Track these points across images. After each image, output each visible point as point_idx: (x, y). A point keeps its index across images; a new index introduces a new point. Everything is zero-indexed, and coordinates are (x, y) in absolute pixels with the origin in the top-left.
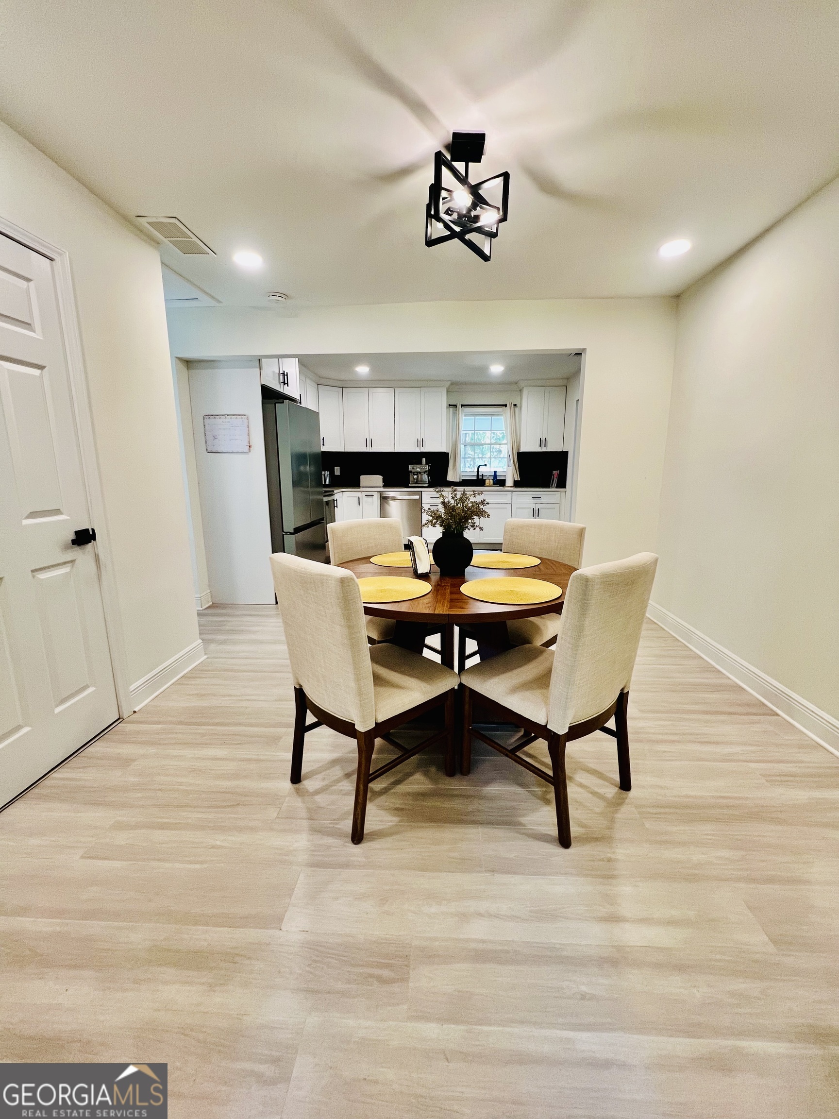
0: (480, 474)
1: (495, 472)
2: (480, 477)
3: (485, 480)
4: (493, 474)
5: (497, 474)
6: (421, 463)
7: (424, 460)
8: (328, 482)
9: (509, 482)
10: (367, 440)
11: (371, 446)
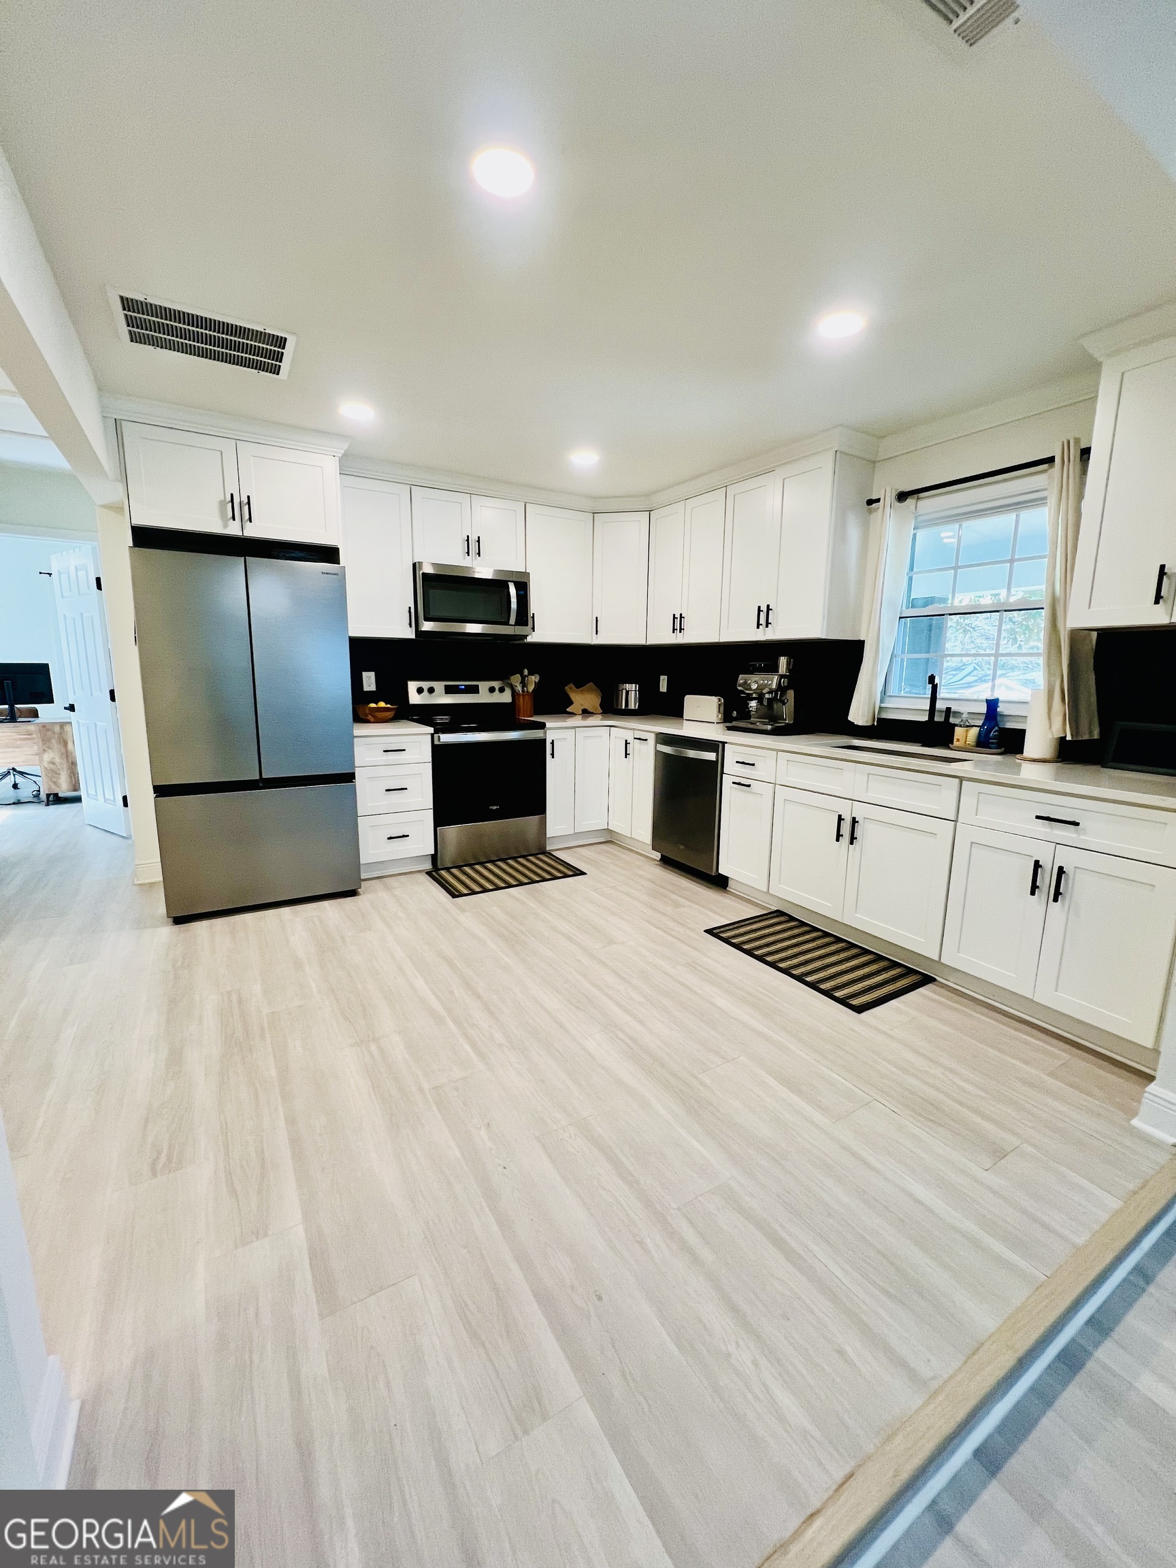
0: (940, 705)
1: (992, 705)
2: (939, 718)
3: (955, 725)
4: (983, 709)
5: (1001, 709)
6: (774, 669)
7: (783, 661)
8: (633, 705)
9: (1038, 742)
10: (674, 617)
11: (681, 629)
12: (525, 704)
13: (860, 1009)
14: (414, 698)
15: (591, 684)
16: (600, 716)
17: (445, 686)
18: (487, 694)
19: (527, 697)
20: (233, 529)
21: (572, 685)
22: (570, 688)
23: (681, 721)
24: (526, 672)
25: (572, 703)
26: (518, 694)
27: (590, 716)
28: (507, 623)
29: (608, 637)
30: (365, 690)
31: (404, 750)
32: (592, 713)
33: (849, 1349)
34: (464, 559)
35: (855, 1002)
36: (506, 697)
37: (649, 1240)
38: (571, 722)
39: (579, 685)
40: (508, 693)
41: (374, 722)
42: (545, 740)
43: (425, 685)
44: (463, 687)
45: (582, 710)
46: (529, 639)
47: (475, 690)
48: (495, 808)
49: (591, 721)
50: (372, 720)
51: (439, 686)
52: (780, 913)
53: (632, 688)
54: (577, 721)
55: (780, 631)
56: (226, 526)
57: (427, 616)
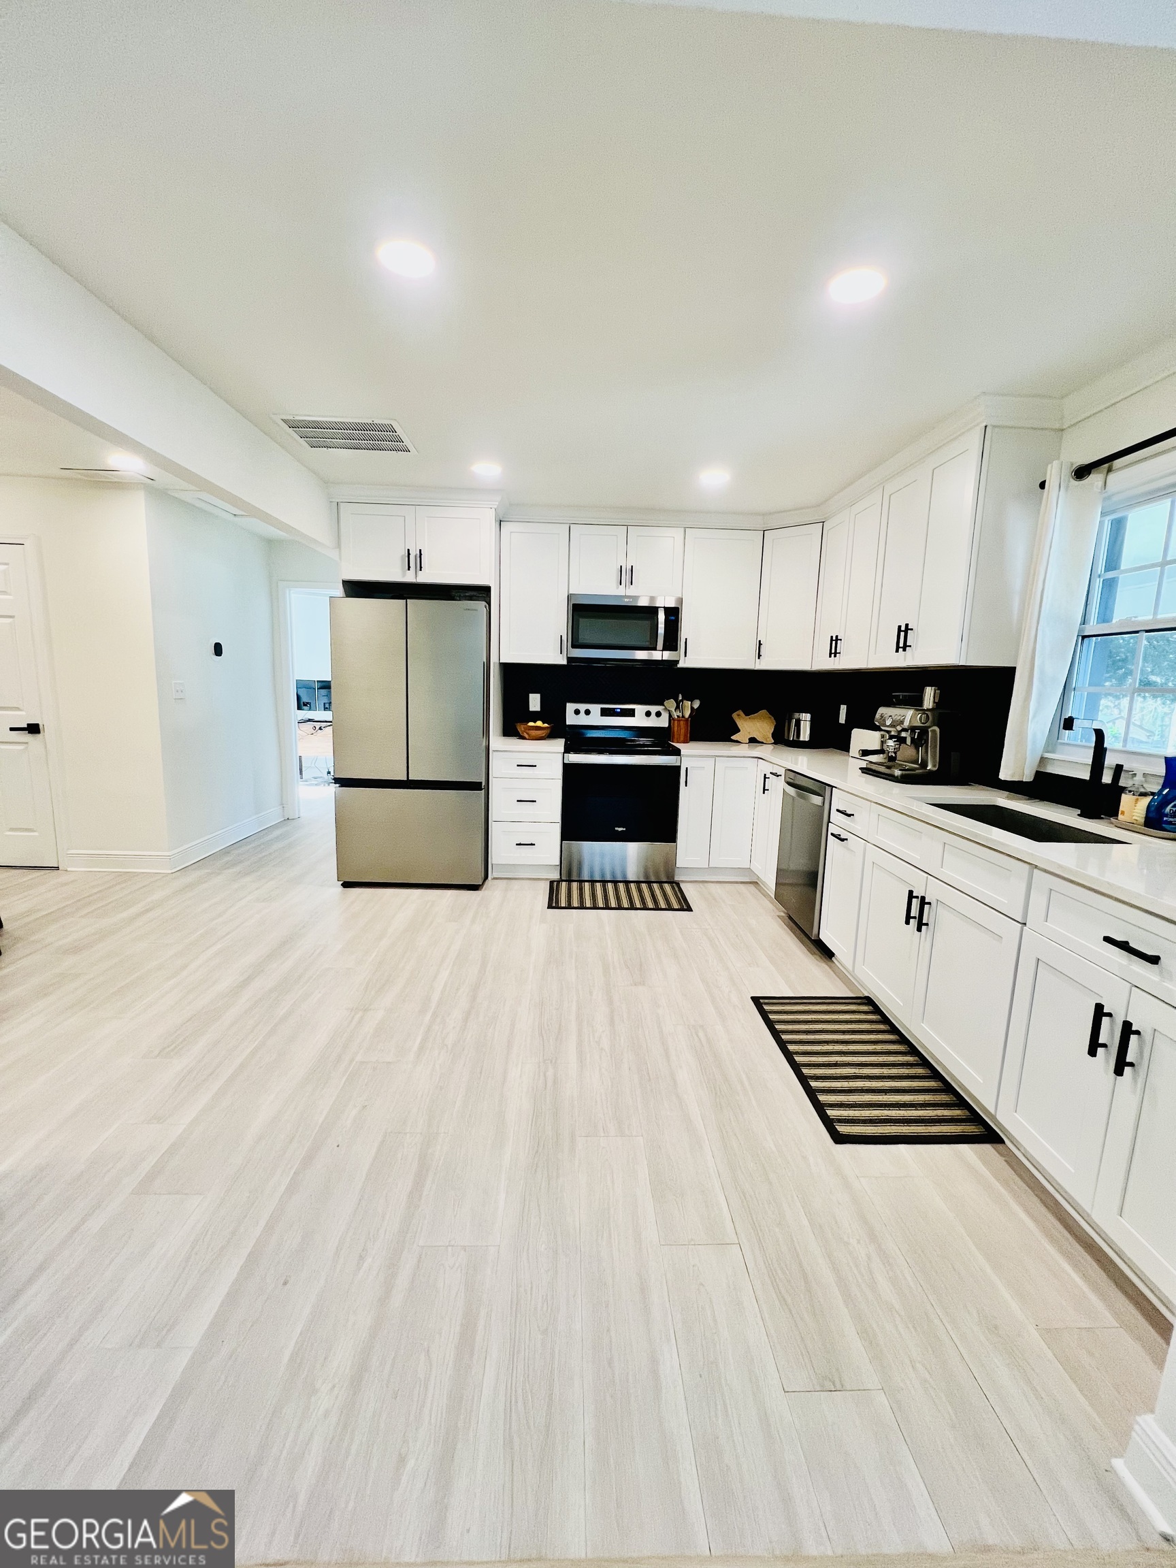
0: (1107, 761)
2: (1104, 778)
3: (1124, 790)
4: (1162, 769)
6: (916, 702)
7: (928, 692)
10: (832, 640)
11: (835, 654)
12: (681, 730)
13: (839, 1139)
14: (571, 719)
15: (764, 712)
16: (771, 747)
17: (601, 708)
18: (642, 717)
19: (682, 723)
20: (410, 578)
21: (740, 712)
22: (738, 715)
23: (847, 758)
24: (680, 698)
25: (738, 731)
26: (674, 719)
27: (757, 746)
28: (655, 649)
29: (772, 662)
30: (531, 710)
31: (535, 766)
32: (762, 743)
33: (411, 1463)
34: (618, 588)
35: (843, 1129)
36: (663, 722)
37: (370, 1260)
38: (734, 750)
39: (749, 712)
40: (665, 716)
41: (529, 739)
42: (679, 768)
43: (582, 707)
44: (619, 710)
45: (749, 739)
46: (681, 665)
47: (631, 713)
48: (620, 829)
49: (758, 751)
50: (526, 736)
51: (596, 708)
52: (868, 1001)
53: (806, 718)
54: (744, 750)
55: (921, 656)
56: (404, 575)
57: (574, 643)
